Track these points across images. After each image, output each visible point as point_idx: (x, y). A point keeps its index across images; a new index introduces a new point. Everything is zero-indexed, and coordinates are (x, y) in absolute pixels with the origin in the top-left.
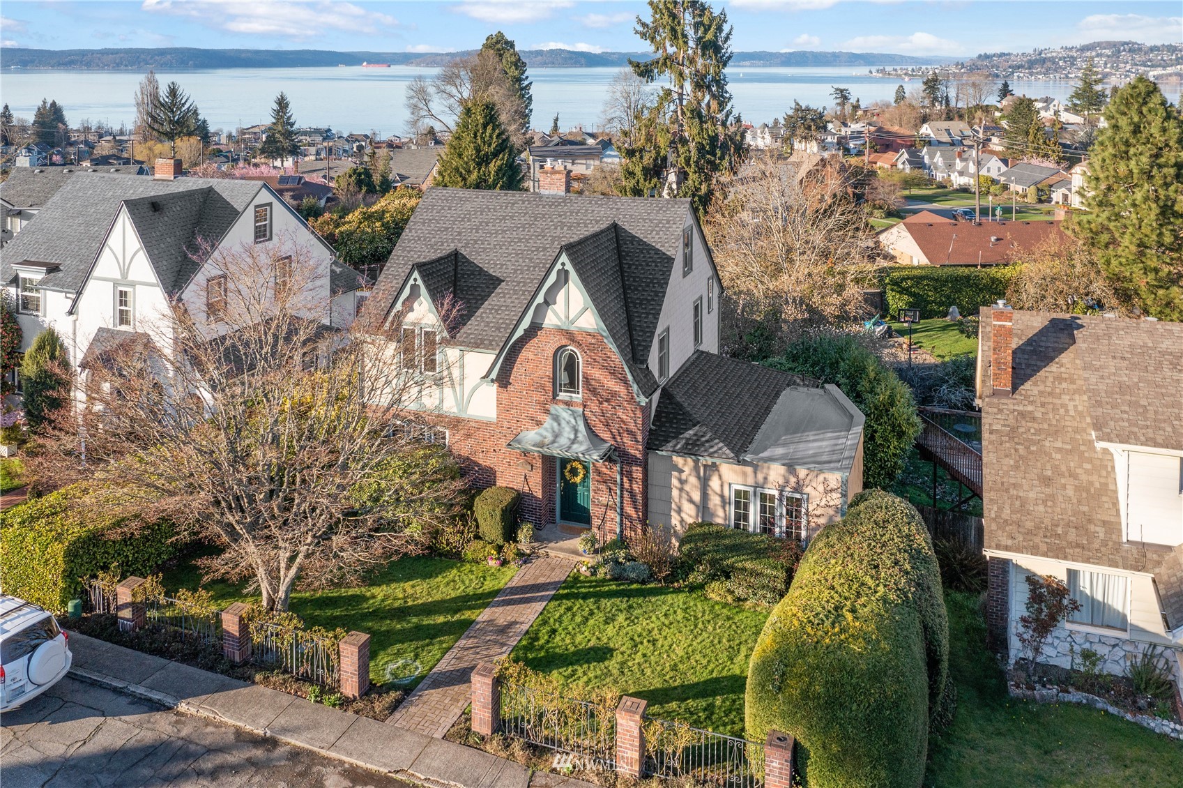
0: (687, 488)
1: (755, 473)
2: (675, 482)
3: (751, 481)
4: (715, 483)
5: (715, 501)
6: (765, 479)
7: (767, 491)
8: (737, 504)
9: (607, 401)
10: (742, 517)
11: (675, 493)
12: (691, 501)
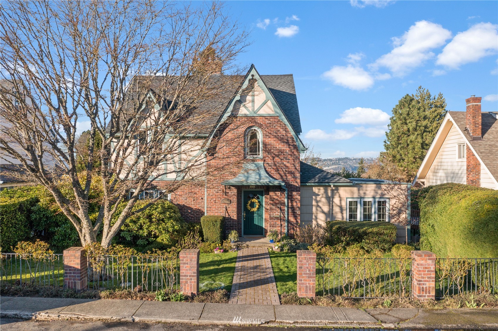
0: (320, 204)
1: (359, 190)
2: (314, 203)
3: (356, 195)
4: (336, 200)
5: (337, 209)
6: (365, 193)
7: (366, 200)
8: (351, 210)
9: (278, 156)
10: (352, 216)
11: (314, 209)
12: (323, 212)
